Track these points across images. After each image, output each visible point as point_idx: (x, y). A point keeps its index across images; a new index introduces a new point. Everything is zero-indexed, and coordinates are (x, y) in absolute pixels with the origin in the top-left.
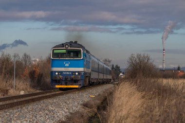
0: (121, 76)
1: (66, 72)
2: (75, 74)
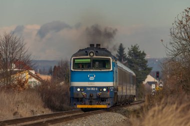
1: (91, 87)
2: (103, 90)
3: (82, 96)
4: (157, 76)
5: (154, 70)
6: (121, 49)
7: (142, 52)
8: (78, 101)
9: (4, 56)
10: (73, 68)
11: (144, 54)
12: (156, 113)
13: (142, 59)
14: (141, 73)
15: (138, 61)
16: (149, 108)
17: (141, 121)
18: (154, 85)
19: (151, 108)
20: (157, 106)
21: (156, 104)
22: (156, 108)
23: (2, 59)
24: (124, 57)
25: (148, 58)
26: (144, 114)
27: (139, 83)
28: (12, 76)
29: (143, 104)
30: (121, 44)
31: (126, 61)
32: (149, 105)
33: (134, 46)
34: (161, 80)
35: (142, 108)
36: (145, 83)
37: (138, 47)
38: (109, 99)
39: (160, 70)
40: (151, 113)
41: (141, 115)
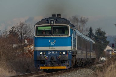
0: (109, 51)
1: (52, 51)
2: (62, 53)
3: (44, 59)
4: (113, 46)
5: (111, 42)
6: (91, 30)
7: (103, 32)
8: (41, 63)
9: (20, 36)
10: (36, 35)
11: (104, 33)
12: (112, 69)
13: (104, 36)
14: (103, 45)
15: (101, 37)
16: (108, 66)
17: (103, 73)
18: (111, 52)
19: (109, 65)
20: (113, 64)
21: (112, 63)
22: (113, 66)
23: (19, 37)
24: (93, 35)
25: (107, 35)
26: (105, 69)
27: (102, 50)
28: (25, 48)
29: (104, 64)
30: (91, 27)
31: (94, 38)
32: (108, 64)
33: (98, 28)
34: (115, 49)
35: (104, 66)
36: (105, 50)
37: (101, 29)
38: (67, 61)
39: (114, 42)
40: (109, 69)
41: (103, 70)
